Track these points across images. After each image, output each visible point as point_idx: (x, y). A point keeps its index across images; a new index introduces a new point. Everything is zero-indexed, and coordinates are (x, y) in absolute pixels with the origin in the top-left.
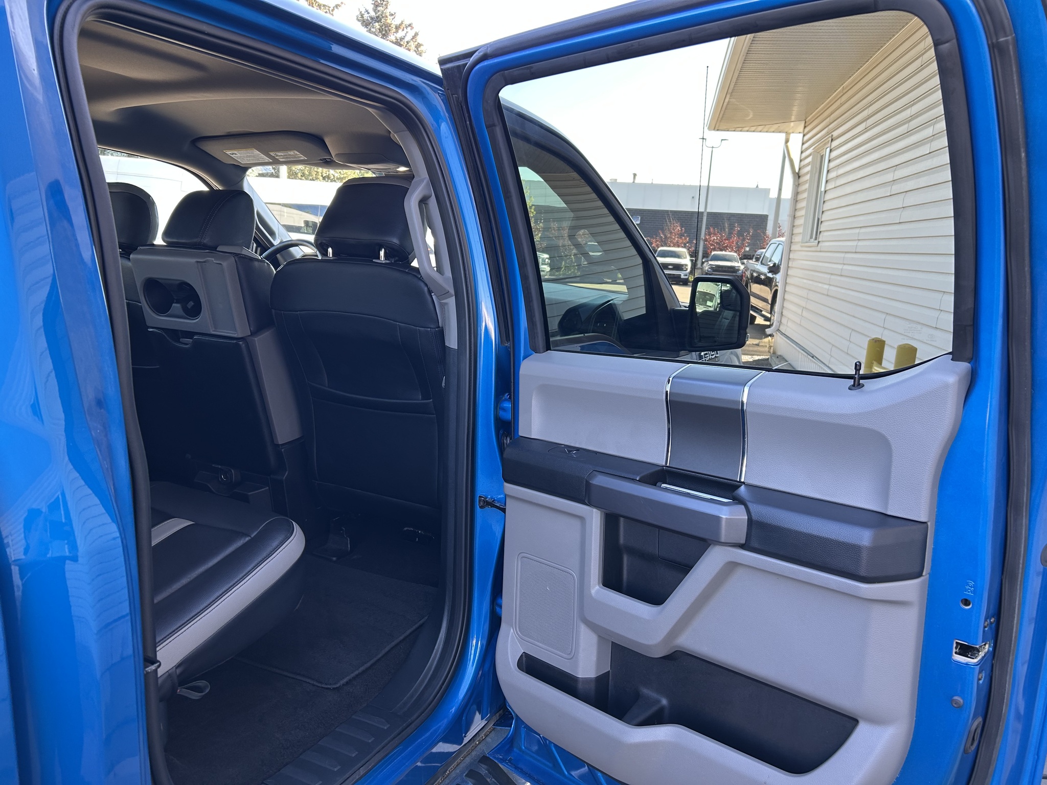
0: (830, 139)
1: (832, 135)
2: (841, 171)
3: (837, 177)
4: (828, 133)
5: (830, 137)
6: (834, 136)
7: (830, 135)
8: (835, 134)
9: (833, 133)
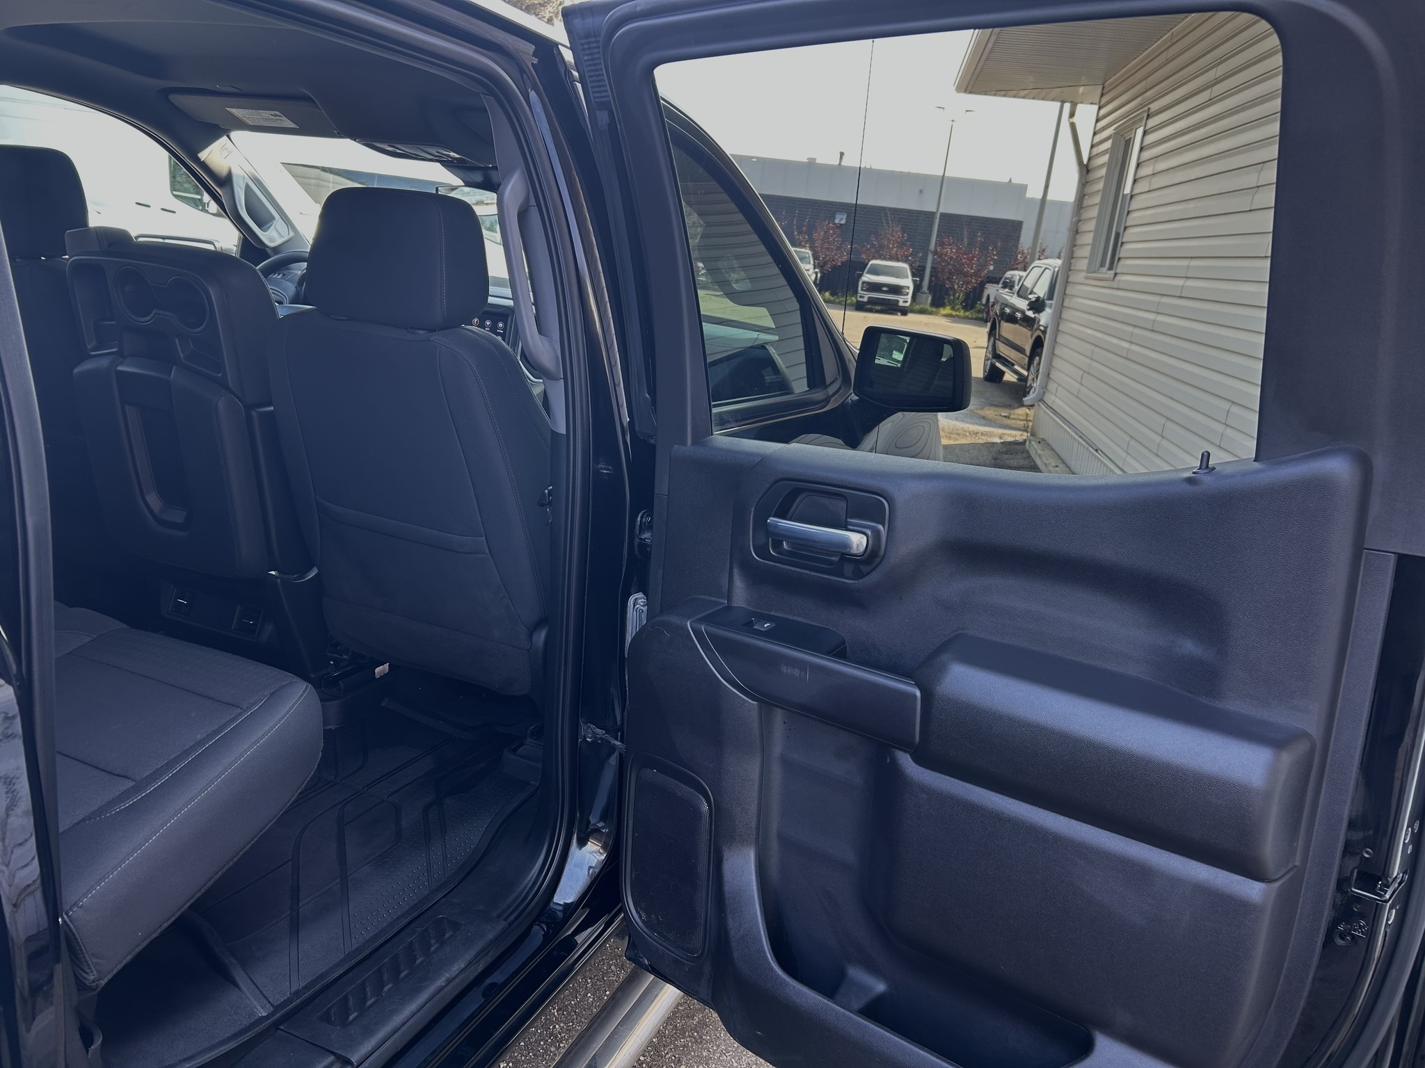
0: (1145, 115)
1: (1149, 109)
2: (1162, 166)
3: (1153, 174)
4: (1142, 106)
5: (1145, 111)
6: (1152, 110)
7: (1146, 108)
8: (1154, 107)
9: (1150, 106)
